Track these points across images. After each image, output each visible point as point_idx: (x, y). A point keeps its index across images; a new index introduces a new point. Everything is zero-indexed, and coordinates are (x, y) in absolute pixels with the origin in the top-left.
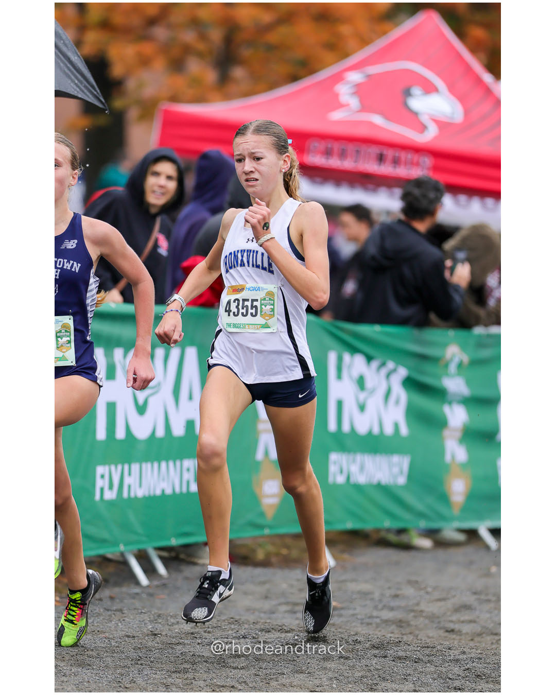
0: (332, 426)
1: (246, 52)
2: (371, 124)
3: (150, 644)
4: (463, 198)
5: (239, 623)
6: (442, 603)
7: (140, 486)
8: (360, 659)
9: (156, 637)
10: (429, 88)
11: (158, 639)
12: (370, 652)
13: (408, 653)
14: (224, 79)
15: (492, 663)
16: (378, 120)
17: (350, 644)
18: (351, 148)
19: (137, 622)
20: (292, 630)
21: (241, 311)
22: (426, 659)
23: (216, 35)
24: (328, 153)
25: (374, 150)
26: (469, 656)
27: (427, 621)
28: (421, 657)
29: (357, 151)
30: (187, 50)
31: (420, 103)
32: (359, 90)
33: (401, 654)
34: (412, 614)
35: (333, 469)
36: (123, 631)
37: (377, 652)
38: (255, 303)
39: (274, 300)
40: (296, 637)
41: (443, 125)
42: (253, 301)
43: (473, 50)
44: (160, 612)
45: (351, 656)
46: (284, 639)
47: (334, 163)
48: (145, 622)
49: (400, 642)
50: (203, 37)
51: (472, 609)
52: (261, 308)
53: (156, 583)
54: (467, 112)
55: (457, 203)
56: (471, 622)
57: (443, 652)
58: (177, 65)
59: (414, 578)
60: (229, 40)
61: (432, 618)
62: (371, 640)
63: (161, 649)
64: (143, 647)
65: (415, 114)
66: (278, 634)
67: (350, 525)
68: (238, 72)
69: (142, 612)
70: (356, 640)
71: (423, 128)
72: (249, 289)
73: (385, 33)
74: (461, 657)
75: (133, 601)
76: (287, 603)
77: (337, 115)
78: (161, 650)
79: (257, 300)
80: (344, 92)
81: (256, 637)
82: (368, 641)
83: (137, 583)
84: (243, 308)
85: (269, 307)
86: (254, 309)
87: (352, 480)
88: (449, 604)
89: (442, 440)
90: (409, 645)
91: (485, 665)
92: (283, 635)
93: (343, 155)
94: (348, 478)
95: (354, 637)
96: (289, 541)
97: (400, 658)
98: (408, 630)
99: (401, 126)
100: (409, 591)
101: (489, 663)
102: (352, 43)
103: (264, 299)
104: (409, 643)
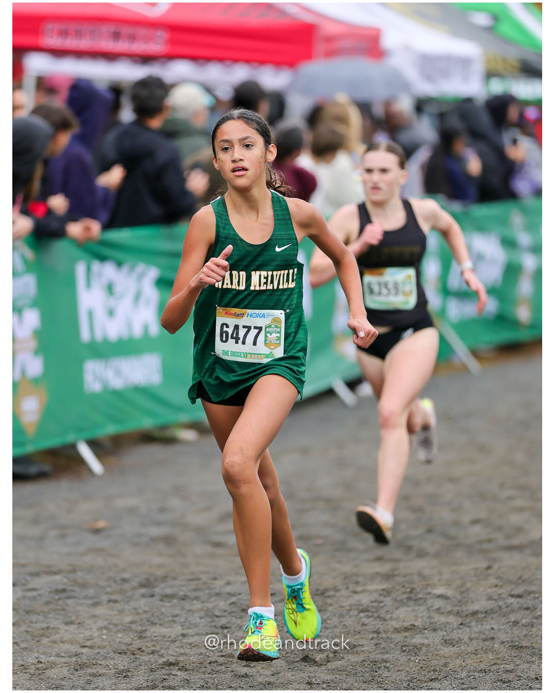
97: (167, 596)
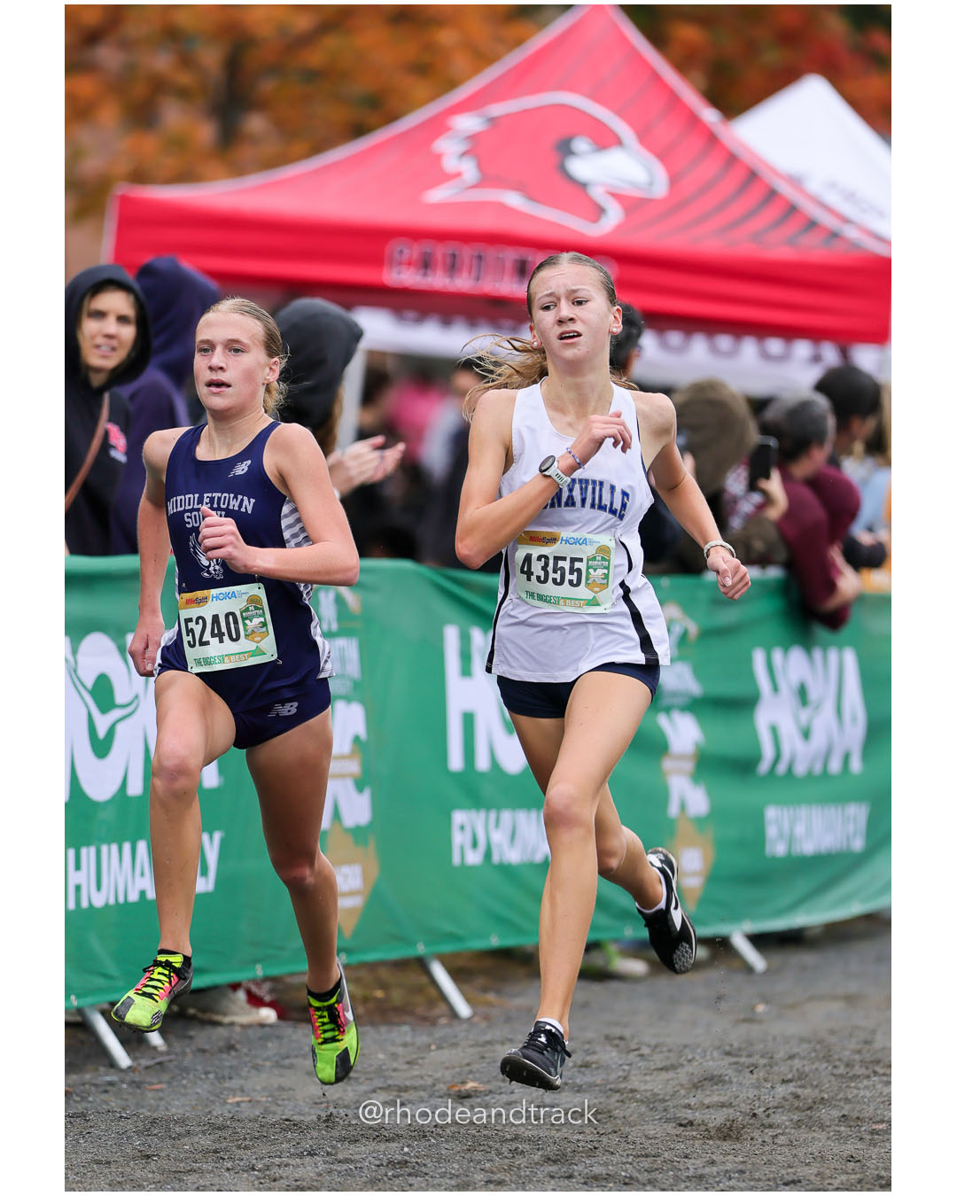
0: (456, 762)
1: (267, 86)
2: (502, 208)
3: (138, 1174)
4: (675, 338)
5: (301, 1127)
6: (671, 1075)
7: (99, 887)
8: (523, 1183)
9: (149, 1160)
10: (605, 140)
11: (153, 1163)
12: (542, 1169)
13: (610, 1167)
14: (229, 137)
15: (764, 1178)
16: (513, 199)
17: (506, 1157)
18: (467, 252)
19: (113, 1136)
20: (397, 1135)
21: (552, 575)
22: (644, 1177)
23: (211, 58)
24: (426, 264)
25: (511, 255)
26: (721, 1167)
27: (643, 1109)
28: (636, 1174)
29: (480, 258)
30: (159, 86)
31: (588, 166)
32: (476, 146)
33: (598, 1170)
34: (617, 1096)
35: (458, 839)
36: (89, 1153)
37: (554, 1168)
38: (577, 565)
39: (609, 561)
40: (406, 1149)
41: (632, 204)
42: (573, 560)
43: (682, 66)
44: (155, 1115)
45: (507, 1179)
46: (385, 1154)
47: (438, 281)
48: (128, 1133)
49: (595, 1148)
50: (186, 61)
51: (724, 1082)
52: (588, 573)
53: (144, 1062)
54: (674, 180)
55: (665, 346)
56: (723, 1105)
57: (675, 1163)
58: (142, 115)
59: (617, 1031)
60: (234, 65)
61: (652, 1101)
62: (543, 1149)
63: (159, 1182)
64: (125, 1180)
65: (582, 186)
66: (372, 1146)
67: (495, 941)
68: (255, 124)
69: (121, 1117)
70: (516, 1149)
71: (598, 212)
72: (567, 541)
73: (519, 42)
74: (707, 1170)
75: (104, 1097)
76: (387, 1088)
77: (438, 195)
78: (159, 1185)
79: (581, 560)
80: (450, 150)
81: (333, 1152)
82: (538, 1149)
83: (111, 1063)
84: (555, 572)
85: (600, 572)
86: (575, 573)
87: (496, 858)
88: (682, 1075)
89: (661, 776)
90: (612, 1153)
91: (752, 1183)
92: (382, 1147)
93: (453, 267)
94: (488, 855)
95: (511, 1143)
96: (384, 973)
98: (609, 1127)
99: (556, 210)
100: (609, 1056)
101: (759, 1180)
102: (460, 62)
103: (594, 559)
104: (612, 1150)
